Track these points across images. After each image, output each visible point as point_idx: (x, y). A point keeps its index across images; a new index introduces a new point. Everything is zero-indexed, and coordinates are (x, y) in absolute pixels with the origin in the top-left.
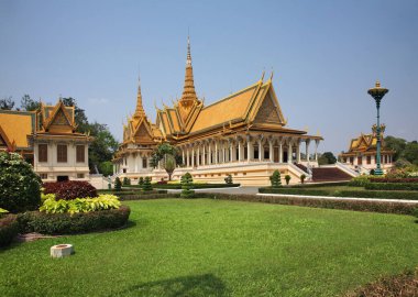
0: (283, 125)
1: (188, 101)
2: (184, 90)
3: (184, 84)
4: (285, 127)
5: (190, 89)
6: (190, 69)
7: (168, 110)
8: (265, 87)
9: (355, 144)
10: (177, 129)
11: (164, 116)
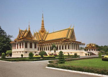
0: (75, 40)
1: (43, 31)
2: (41, 27)
3: (41, 26)
4: (76, 41)
5: (43, 27)
6: (43, 21)
7: (37, 33)
8: (72, 29)
9: (88, 46)
10: (40, 39)
11: (36, 35)
